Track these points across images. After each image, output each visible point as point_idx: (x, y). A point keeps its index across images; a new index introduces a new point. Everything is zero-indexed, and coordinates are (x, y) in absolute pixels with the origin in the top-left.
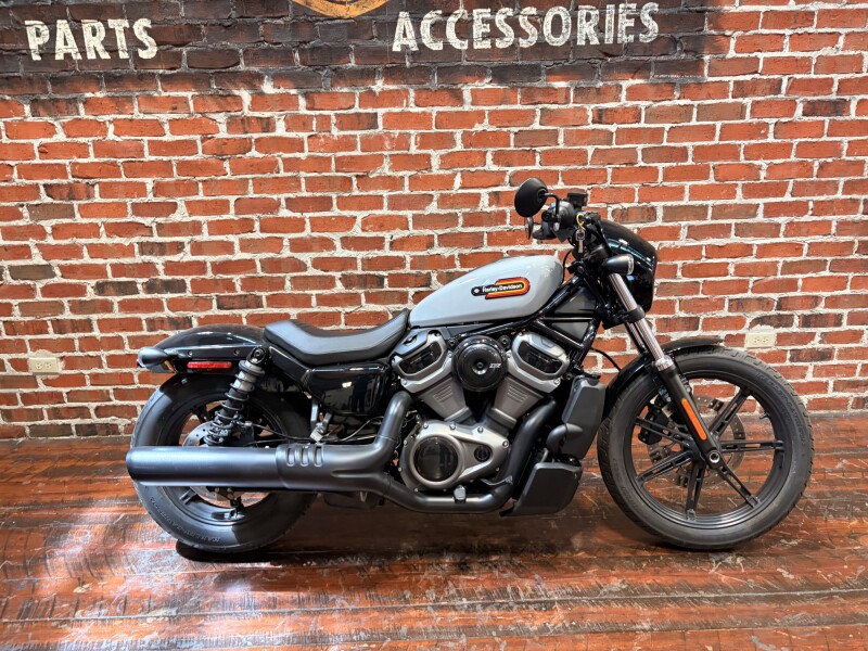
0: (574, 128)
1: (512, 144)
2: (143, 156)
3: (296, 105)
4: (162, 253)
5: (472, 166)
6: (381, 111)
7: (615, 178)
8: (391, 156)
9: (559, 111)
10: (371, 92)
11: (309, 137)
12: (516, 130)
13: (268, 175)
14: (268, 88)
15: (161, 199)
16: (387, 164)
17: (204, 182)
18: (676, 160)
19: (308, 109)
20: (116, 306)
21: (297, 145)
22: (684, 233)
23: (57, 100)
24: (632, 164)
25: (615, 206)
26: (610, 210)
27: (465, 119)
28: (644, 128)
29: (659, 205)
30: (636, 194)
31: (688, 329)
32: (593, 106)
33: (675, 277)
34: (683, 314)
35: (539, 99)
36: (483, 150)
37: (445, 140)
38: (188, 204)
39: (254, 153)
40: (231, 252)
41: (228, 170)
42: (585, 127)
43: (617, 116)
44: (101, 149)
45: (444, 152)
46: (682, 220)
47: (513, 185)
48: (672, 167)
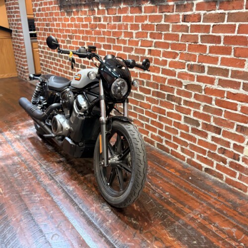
0: (175, 24)
1: (155, 30)
2: (80, 28)
3: (105, 13)
5: (143, 38)
6: (122, 15)
7: (189, 49)
8: (124, 32)
9: (170, 15)
10: (120, 8)
11: (107, 24)
12: (156, 24)
13: (100, 36)
15: (83, 41)
16: (123, 35)
17: (89, 37)
18: (215, 43)
21: (105, 27)
22: (216, 82)
23: (69, 12)
24: (196, 43)
25: (188, 63)
26: (187, 64)
27: (142, 19)
28: (202, 25)
29: (206, 65)
30: (197, 58)
32: (182, 13)
33: (211, 104)
34: (214, 124)
35: (164, 10)
36: (147, 31)
37: (137, 27)
41: (93, 34)
42: (179, 24)
43: (191, 19)
44: (75, 25)
45: (136, 31)
46: (216, 75)
47: (155, 47)
48: (213, 46)
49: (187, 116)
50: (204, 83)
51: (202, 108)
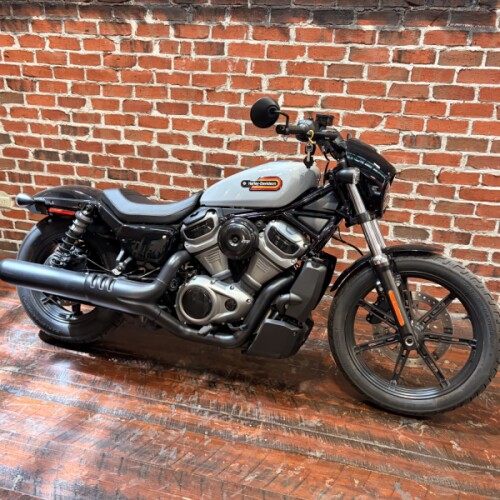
0: (377, 65)
1: (325, 74)
2: (66, 64)
3: (168, 33)
4: (75, 134)
5: (293, 89)
6: (227, 42)
7: (408, 109)
8: (233, 76)
9: (366, 50)
10: (221, 26)
11: (176, 58)
12: (329, 63)
13: (145, 85)
14: (149, 19)
15: (76, 96)
16: (229, 83)
17: (104, 85)
18: (464, 98)
19: (176, 36)
20: (46, 168)
21: (166, 64)
22: (464, 161)
23: (15, 21)
24: (424, 99)
25: (406, 133)
26: (401, 135)
27: (290, 52)
28: (437, 69)
29: (444, 136)
30: (425, 124)
31: (461, 242)
32: (394, 48)
33: (453, 198)
34: (456, 230)
35: (349, 39)
36: (302, 77)
37: (273, 68)
38: (93, 100)
39: (137, 67)
40: (119, 138)
41: (120, 78)
42: (386, 65)
43: (414, 57)
44: (42, 57)
45: (272, 76)
46: (464, 150)
47: (323, 107)
48: (459, 104)
49: (401, 225)
50: (438, 164)
51: (432, 207)
